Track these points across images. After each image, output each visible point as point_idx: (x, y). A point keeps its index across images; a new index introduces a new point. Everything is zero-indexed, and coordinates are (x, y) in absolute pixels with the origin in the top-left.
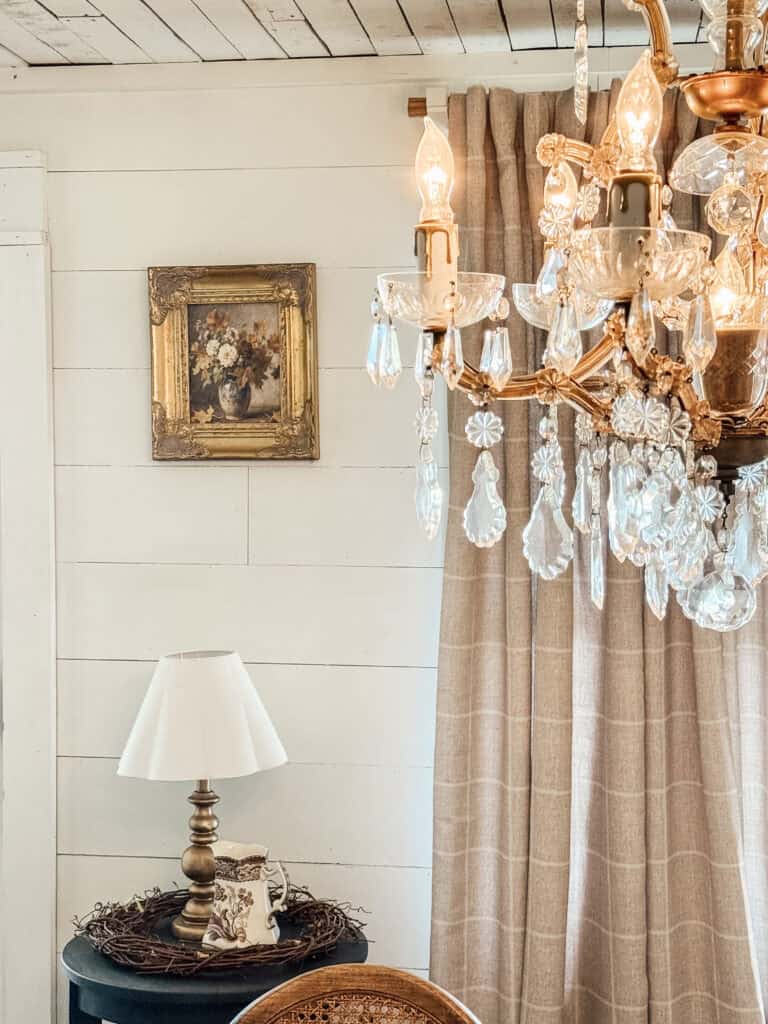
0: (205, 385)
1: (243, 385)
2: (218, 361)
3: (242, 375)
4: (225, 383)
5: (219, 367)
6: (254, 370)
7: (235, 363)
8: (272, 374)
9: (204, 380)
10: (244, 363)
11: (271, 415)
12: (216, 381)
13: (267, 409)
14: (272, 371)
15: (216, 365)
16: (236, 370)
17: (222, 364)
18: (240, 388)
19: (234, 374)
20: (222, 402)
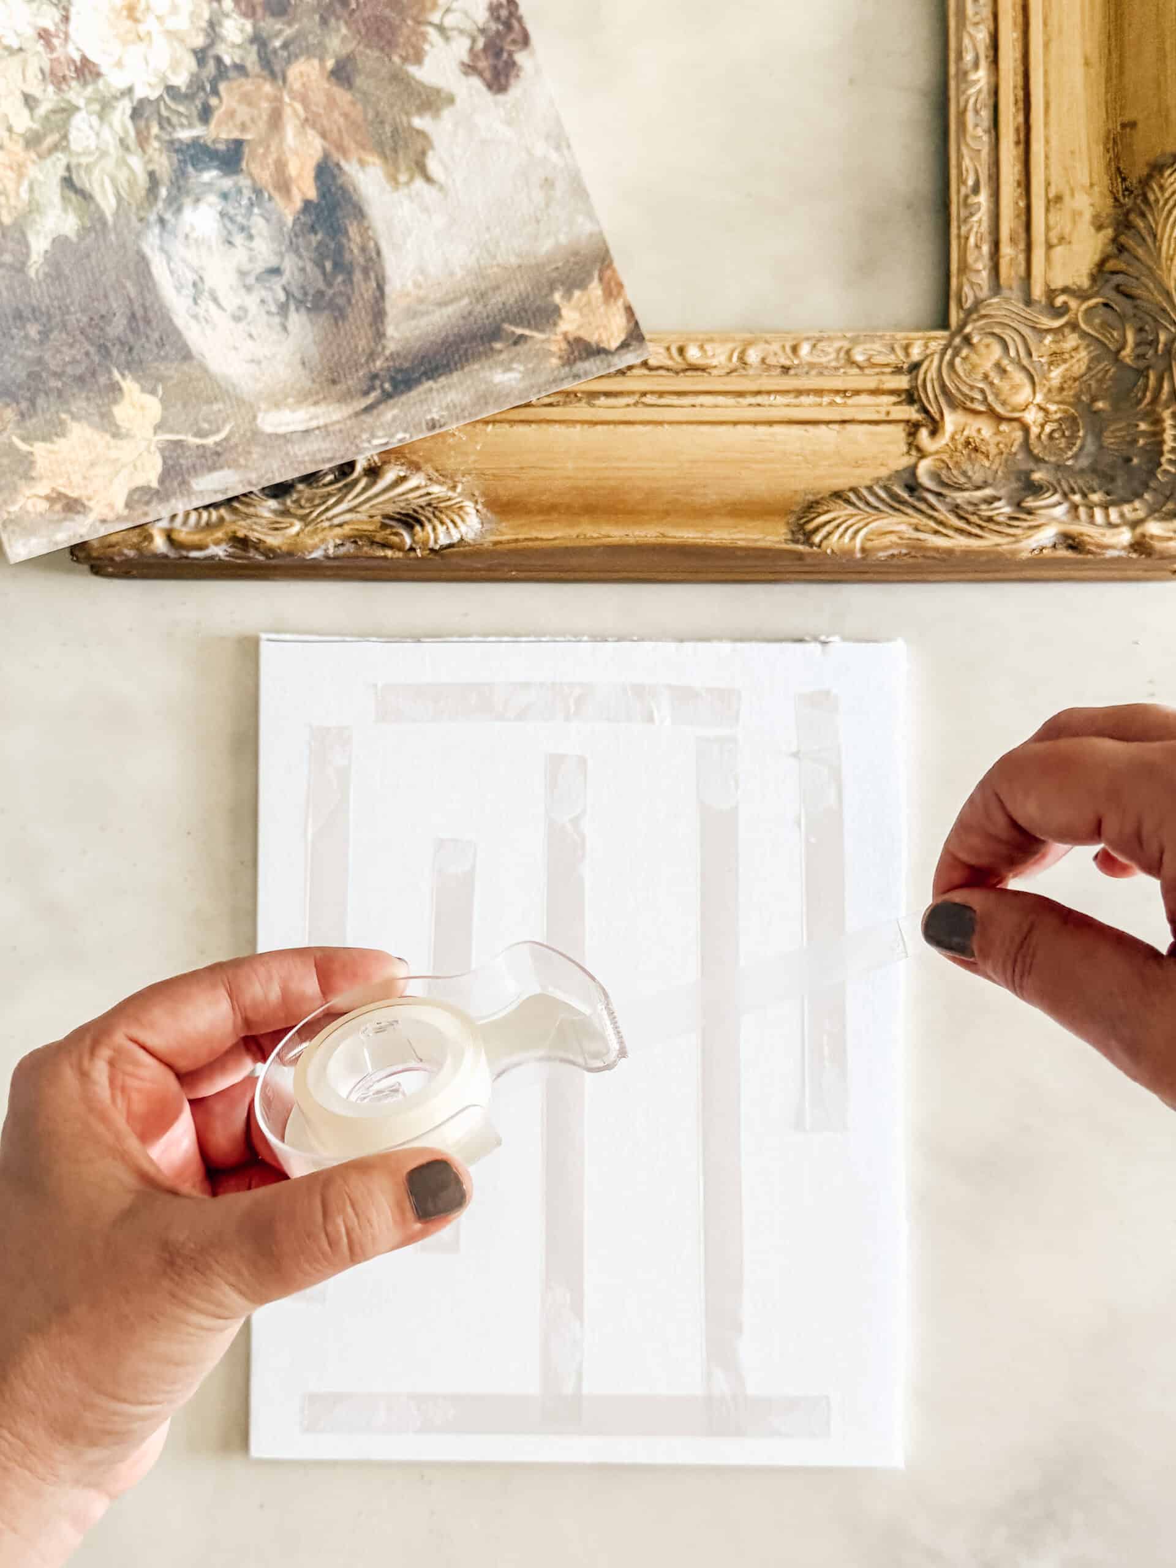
0: (39, 245)
1: (306, 188)
2: (86, 70)
3: (276, 120)
4: (175, 203)
5: (105, 106)
6: (342, 74)
7: (200, 56)
8: (469, 69)
9: (34, 208)
10: (258, 40)
11: (548, 316)
12: (107, 203)
13: (507, 296)
14: (460, 48)
15: (76, 94)
16: (228, 98)
17: (114, 80)
18: (289, 212)
19: (218, 133)
20: (193, 335)
